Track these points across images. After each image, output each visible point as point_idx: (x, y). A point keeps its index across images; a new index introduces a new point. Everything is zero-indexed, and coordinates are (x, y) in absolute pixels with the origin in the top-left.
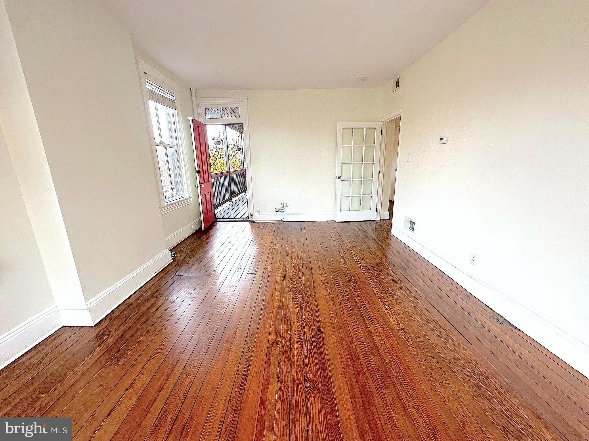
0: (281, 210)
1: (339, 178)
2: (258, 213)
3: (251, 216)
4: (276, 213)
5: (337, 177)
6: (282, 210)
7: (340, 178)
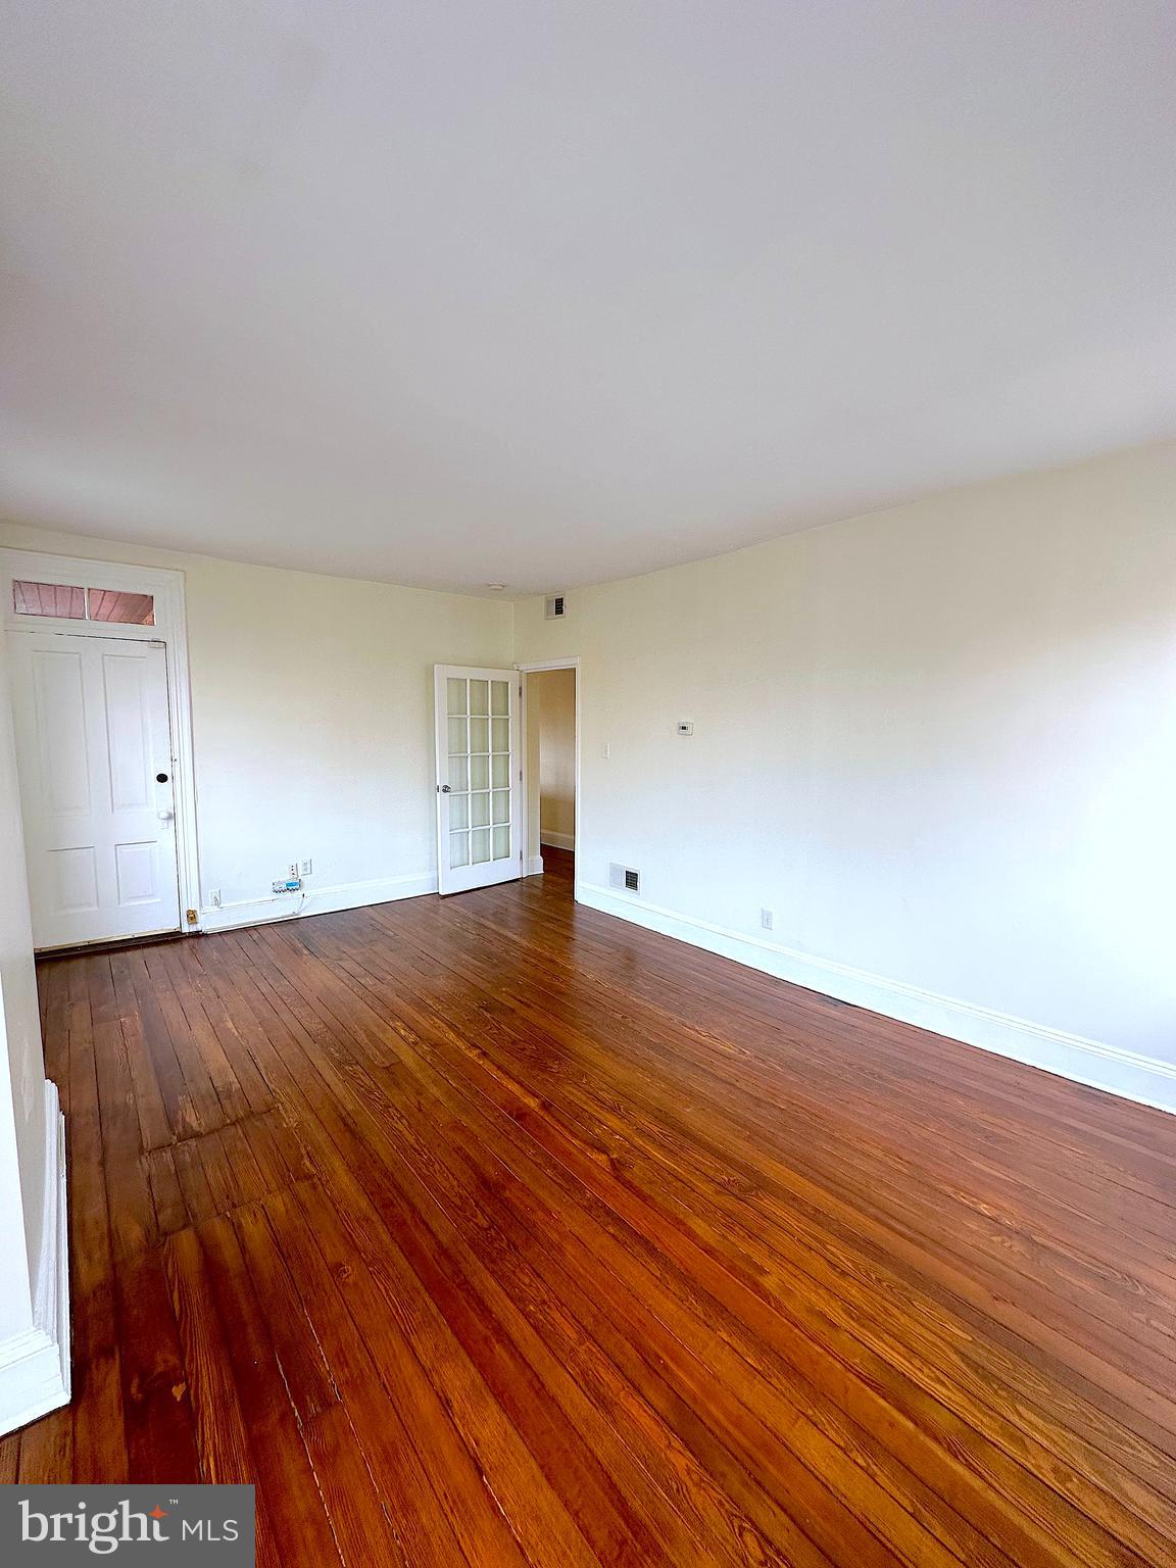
0: (291, 885)
1: (444, 791)
2: (217, 902)
3: (192, 917)
4: (275, 896)
5: (441, 789)
6: (292, 887)
7: (446, 789)
